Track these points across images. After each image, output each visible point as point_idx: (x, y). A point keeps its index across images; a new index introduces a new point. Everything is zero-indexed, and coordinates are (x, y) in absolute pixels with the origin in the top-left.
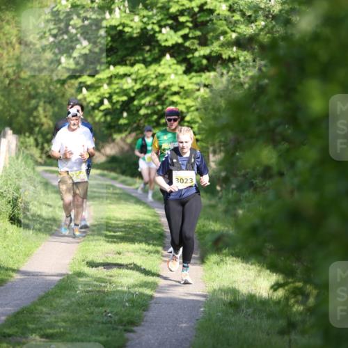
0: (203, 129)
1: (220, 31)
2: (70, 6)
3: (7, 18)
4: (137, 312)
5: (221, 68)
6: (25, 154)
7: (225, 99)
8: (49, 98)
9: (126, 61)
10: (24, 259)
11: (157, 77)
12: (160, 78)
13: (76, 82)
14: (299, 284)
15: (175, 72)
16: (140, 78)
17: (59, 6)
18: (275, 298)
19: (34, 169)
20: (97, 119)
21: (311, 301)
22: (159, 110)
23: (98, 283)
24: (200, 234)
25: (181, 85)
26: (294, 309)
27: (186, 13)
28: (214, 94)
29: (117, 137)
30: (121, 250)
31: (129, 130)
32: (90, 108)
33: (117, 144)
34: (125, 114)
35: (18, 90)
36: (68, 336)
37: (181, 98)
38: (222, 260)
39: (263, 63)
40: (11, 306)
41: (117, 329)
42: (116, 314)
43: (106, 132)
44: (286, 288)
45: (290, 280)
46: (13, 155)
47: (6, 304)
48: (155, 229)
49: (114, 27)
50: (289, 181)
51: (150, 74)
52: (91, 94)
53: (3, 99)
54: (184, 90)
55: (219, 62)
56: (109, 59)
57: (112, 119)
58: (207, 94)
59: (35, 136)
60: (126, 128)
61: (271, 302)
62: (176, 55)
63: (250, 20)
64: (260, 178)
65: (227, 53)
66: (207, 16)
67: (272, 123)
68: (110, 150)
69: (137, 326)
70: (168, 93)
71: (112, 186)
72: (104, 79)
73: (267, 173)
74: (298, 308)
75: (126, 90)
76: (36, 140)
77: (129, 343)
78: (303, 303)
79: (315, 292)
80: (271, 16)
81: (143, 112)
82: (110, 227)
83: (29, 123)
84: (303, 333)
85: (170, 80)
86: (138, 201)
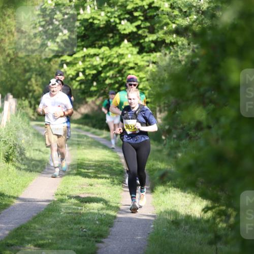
0: (152, 94)
1: (164, 23)
2: (54, 4)
3: (8, 13)
4: (105, 228)
5: (165, 49)
6: (22, 113)
7: (168, 73)
8: (39, 72)
9: (95, 44)
10: (22, 189)
11: (118, 56)
12: (120, 57)
13: (59, 60)
14: (224, 208)
15: (131, 52)
16: (106, 57)
17: (46, 4)
18: (205, 217)
19: (28, 123)
20: (74, 87)
21: (232, 220)
22: (119, 81)
23: (76, 207)
24: (150, 171)
25: (136, 62)
26: (220, 226)
27: (139, 10)
28: (160, 68)
29: (89, 100)
30: (93, 183)
31: (98, 95)
32: (69, 79)
33: (90, 105)
34: (95, 84)
35: (16, 66)
36: (55, 245)
37: (136, 71)
38: (166, 190)
39: (195, 46)
40: (13, 224)
41: (90, 241)
42: (90, 230)
43: (81, 97)
44: (214, 210)
45: (216, 205)
46: (14, 113)
47: (9, 222)
48: (117, 167)
49: (86, 20)
50: (215, 132)
51: (113, 54)
52: (70, 69)
53: (5, 73)
54: (138, 66)
55: (164, 45)
56: (83, 43)
57: (85, 87)
58: (154, 68)
59: (29, 100)
60: (95, 93)
61: (202, 221)
62: (131, 40)
63: (186, 15)
64: (194, 130)
65: (169, 39)
66: (154, 12)
67: (202, 89)
68: (84, 110)
69: (105, 238)
70: (126, 68)
71: (86, 136)
72: (79, 58)
73: (199, 126)
74: (222, 225)
75: (95, 66)
76: (30, 102)
77: (99, 251)
78: (226, 221)
79: (234, 213)
80: (201, 12)
81: (108, 82)
82: (85, 166)
83: (25, 89)
84: (226, 243)
85: (128, 58)
86: (105, 147)
